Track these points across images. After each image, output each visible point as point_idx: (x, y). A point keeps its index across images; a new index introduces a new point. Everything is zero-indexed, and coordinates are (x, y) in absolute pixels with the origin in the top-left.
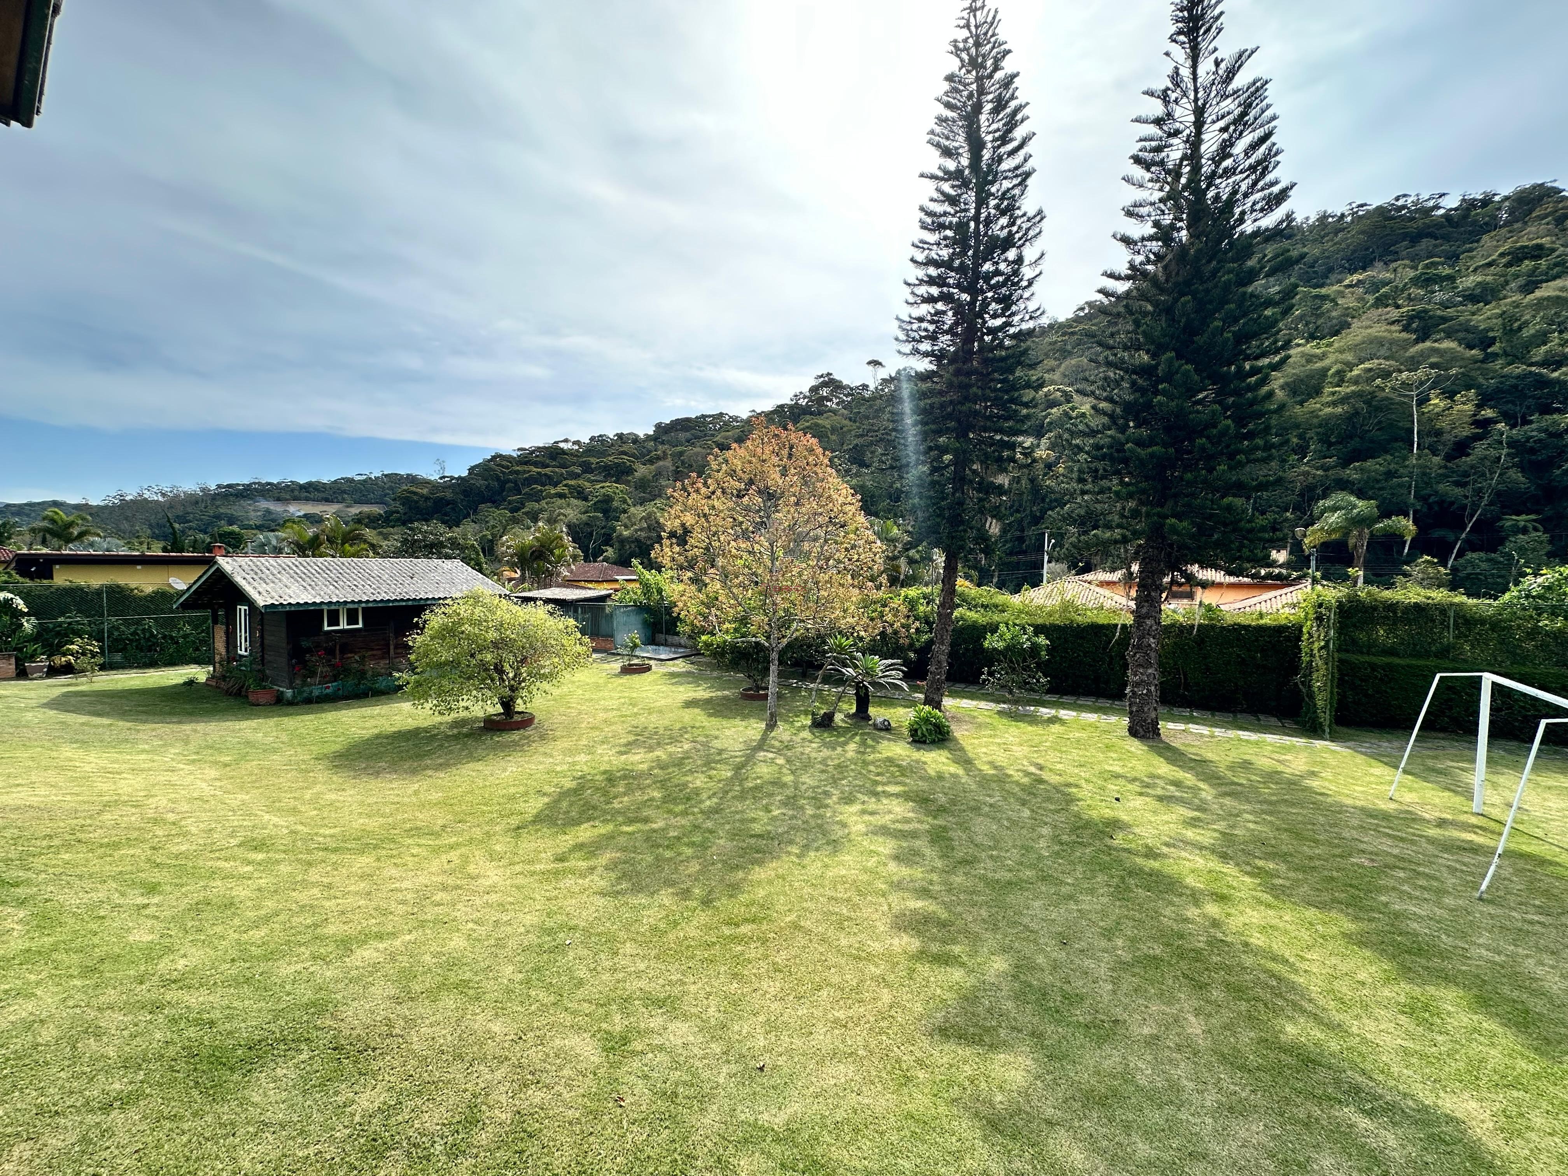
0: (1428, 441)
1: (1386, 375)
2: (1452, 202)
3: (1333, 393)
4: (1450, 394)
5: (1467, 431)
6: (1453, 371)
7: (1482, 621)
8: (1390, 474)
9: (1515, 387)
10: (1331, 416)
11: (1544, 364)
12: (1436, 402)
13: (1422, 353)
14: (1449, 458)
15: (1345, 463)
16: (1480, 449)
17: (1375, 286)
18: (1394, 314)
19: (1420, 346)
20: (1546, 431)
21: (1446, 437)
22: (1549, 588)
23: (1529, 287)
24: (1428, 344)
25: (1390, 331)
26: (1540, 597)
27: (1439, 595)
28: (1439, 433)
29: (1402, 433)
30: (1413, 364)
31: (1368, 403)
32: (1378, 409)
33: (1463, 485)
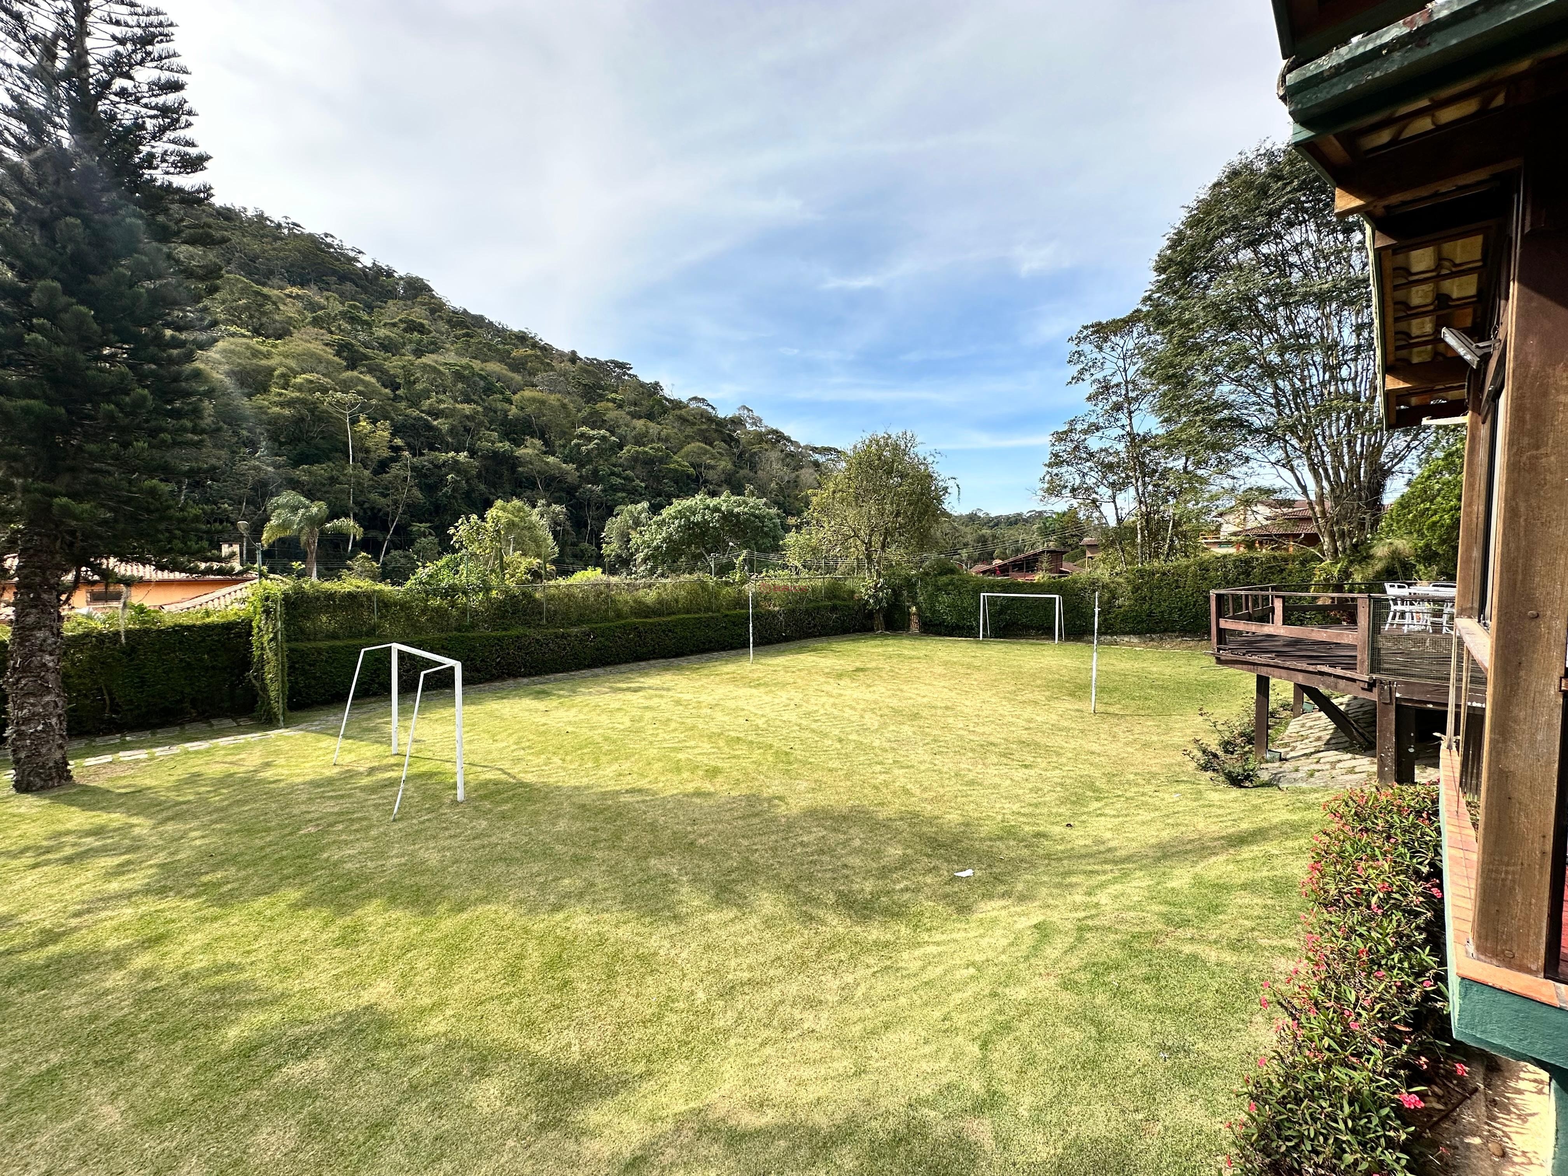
0: (361, 455)
1: (325, 390)
2: (366, 261)
3: (280, 395)
4: (374, 421)
5: (386, 453)
6: (374, 402)
7: (395, 604)
8: (333, 480)
9: (413, 425)
10: (279, 416)
11: (429, 413)
12: (364, 425)
13: (351, 379)
14: (376, 473)
15: (296, 463)
16: (395, 469)
17: (313, 307)
18: (328, 337)
19: (349, 374)
20: (432, 463)
21: (372, 455)
22: (431, 576)
23: (419, 353)
24: (355, 373)
25: (326, 352)
26: (428, 583)
27: (366, 585)
28: (367, 451)
29: (341, 446)
30: (345, 387)
31: (312, 411)
32: (320, 419)
33: (385, 496)
